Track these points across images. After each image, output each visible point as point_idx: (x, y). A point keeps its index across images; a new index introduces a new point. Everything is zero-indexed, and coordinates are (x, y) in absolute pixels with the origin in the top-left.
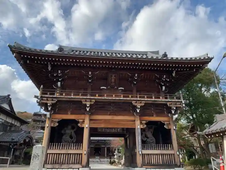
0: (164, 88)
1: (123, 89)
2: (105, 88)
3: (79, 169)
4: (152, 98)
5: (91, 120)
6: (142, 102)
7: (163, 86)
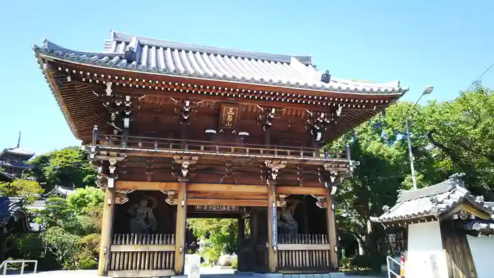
0: (319, 135)
1: (248, 134)
2: (214, 132)
3: (169, 277)
4: (299, 154)
5: (188, 192)
6: (282, 162)
7: (319, 131)
